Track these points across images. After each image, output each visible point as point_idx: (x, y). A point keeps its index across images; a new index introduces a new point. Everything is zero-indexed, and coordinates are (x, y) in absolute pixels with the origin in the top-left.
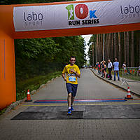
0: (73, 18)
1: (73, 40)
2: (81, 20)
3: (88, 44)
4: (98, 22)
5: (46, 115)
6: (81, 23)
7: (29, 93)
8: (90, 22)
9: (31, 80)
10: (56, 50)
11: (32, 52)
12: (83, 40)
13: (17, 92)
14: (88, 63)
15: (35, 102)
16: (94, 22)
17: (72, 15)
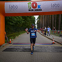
2: (34, 9)
3: (37, 20)
7: (10, 40)
8: (38, 10)
9: (12, 34)
10: (23, 22)
12: (35, 18)
14: (36, 28)
15: (13, 44)
17: (30, 7)
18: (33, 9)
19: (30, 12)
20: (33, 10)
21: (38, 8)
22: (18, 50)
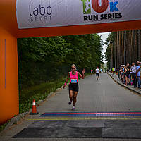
0: (89, 12)
1: (87, 38)
2: (99, 14)
3: (106, 44)
4: (121, 16)
5: (57, 131)
6: (99, 17)
7: (34, 104)
8: (110, 16)
9: (37, 87)
10: (67, 51)
11: (38, 53)
12: (99, 39)
13: (20, 102)
14: (105, 66)
15: (43, 115)
16: (116, 16)
17: (87, 8)
18: (96, 13)
19: (88, 22)
20: (96, 17)
21: (111, 10)
22: (57, 134)
